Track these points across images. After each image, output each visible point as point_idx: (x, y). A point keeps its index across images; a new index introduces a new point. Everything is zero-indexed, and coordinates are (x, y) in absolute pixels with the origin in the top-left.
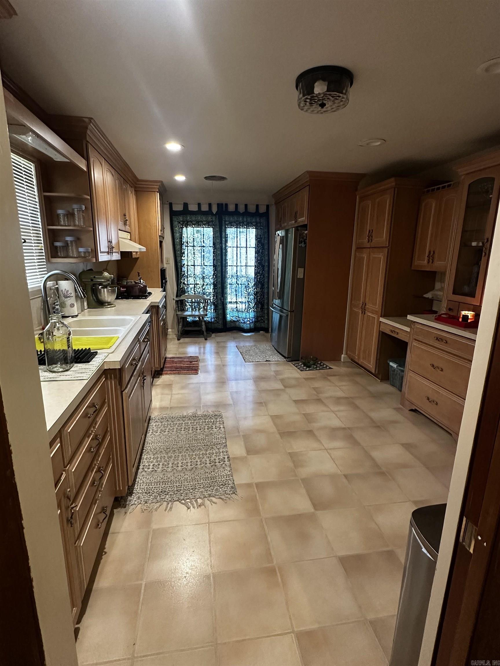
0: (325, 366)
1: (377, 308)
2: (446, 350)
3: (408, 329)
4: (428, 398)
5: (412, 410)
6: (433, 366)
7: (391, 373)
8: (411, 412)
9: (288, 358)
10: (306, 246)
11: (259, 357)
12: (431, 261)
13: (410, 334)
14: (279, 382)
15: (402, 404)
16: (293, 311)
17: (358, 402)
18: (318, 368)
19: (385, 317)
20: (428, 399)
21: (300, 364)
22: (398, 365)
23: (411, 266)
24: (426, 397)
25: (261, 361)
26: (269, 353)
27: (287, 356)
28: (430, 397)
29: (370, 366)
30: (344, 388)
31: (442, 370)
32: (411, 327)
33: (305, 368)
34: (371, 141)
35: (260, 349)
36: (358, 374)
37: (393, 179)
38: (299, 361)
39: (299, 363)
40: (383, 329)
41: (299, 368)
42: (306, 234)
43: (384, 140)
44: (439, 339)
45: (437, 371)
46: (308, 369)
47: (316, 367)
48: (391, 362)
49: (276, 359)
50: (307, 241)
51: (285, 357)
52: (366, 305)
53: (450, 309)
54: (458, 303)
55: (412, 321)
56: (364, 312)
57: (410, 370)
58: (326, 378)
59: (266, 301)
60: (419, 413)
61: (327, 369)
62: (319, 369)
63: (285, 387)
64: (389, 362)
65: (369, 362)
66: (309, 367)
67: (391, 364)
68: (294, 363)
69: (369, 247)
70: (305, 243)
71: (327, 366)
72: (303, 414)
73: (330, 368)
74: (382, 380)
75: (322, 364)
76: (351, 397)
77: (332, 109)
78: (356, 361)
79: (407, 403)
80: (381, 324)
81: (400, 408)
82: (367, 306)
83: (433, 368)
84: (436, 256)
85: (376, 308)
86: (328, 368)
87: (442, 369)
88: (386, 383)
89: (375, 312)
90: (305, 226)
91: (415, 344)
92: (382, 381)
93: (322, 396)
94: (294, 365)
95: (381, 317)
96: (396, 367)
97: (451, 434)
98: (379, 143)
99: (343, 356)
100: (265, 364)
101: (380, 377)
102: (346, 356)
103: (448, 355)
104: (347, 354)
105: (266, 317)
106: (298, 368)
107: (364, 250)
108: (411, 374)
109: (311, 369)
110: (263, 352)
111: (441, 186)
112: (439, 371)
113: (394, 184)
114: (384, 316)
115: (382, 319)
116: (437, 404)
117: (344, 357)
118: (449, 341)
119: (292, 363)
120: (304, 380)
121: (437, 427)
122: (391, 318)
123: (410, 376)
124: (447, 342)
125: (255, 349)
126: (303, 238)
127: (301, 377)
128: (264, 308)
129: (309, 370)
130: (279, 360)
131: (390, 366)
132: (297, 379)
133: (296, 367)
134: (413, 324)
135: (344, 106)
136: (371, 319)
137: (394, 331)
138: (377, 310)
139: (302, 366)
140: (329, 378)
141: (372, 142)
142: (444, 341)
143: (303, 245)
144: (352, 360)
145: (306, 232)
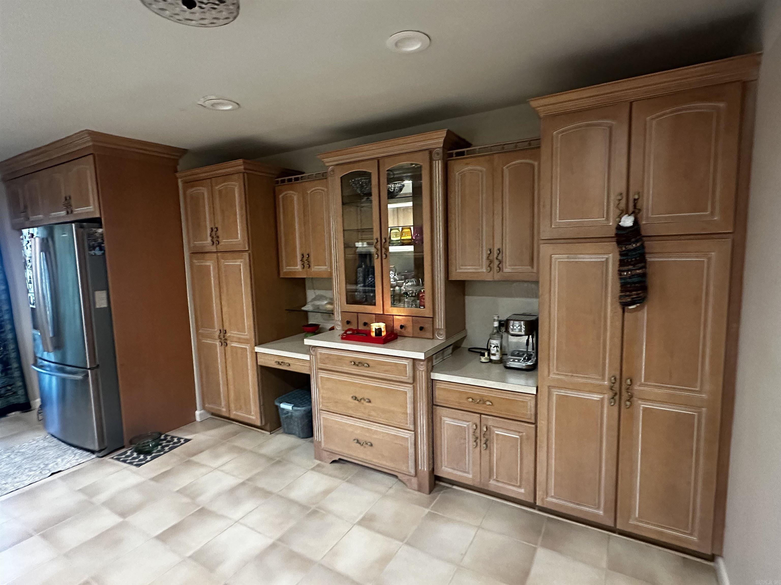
0: (176, 440)
1: (246, 335)
2: (367, 375)
3: (307, 357)
4: (358, 440)
5: (334, 462)
6: (356, 398)
7: (283, 417)
8: (333, 464)
9: (100, 451)
10: (104, 254)
11: (30, 471)
12: (306, 266)
13: (310, 362)
14: (106, 511)
15: (318, 457)
16: (98, 366)
17: (262, 483)
18: (167, 449)
19: (261, 345)
20: (358, 442)
21: (129, 453)
22: (293, 405)
23: (279, 273)
24: (354, 440)
25: (37, 479)
26: (52, 453)
27: (96, 448)
28: (359, 438)
29: (251, 417)
30: (228, 467)
31: (370, 402)
32: (310, 355)
33: (142, 457)
34: (220, 101)
35: (23, 453)
36: (235, 434)
37: (240, 161)
38: (123, 447)
39: (126, 452)
40: (262, 361)
41: (131, 463)
42: (102, 234)
43: (238, 104)
44: (357, 363)
45: (363, 404)
46: (149, 458)
47: (163, 447)
48: (281, 403)
49: (74, 462)
50: (105, 245)
51: (93, 452)
52: (226, 333)
53: (348, 322)
54: (356, 314)
55: (310, 346)
56: (224, 342)
57: (322, 410)
58: (188, 461)
59: (13, 355)
60: (344, 462)
61: (182, 444)
62: (171, 449)
63: (123, 514)
64: (277, 404)
65: (249, 413)
66: (149, 453)
67: (283, 406)
68: (115, 455)
69: (216, 251)
70: (101, 249)
71: (179, 439)
72: (190, 557)
73: (187, 441)
74: (271, 431)
75: (169, 438)
76: (248, 480)
77: (203, 19)
78: (226, 415)
79: (325, 454)
80: (258, 355)
81: (318, 466)
82: (228, 334)
83: (356, 402)
84: (312, 259)
85: (244, 335)
86: (182, 441)
87: (368, 399)
88: (278, 434)
89: (246, 341)
90: (97, 222)
91: (323, 374)
92: (271, 433)
93: (203, 500)
94: (118, 459)
95: (256, 346)
96: (291, 409)
97: (396, 477)
98: (229, 107)
99: (197, 413)
100: (51, 482)
101: (268, 427)
102: (202, 411)
103: (372, 381)
104: (204, 408)
105: (20, 384)
106: (129, 463)
107: (208, 255)
108: (325, 415)
109: (153, 455)
110: (34, 458)
111: (293, 177)
112: (365, 403)
113: (242, 167)
114: (260, 342)
115: (257, 349)
116: (371, 445)
117: (200, 415)
118: (371, 365)
119: (112, 458)
120: (152, 483)
121: (372, 472)
122: (268, 345)
123: (323, 418)
124: (369, 366)
125: (9, 456)
126: (95, 240)
127: (143, 479)
128: (11, 369)
129: (152, 459)
130: (81, 461)
131: (280, 410)
132: (138, 487)
133: (124, 461)
134: (311, 349)
135: (226, 21)
136: (239, 351)
137: (282, 362)
138: (248, 337)
139: (135, 455)
140: (194, 459)
141: (218, 104)
142: (366, 365)
143: (98, 252)
144: (213, 414)
145: (100, 231)
